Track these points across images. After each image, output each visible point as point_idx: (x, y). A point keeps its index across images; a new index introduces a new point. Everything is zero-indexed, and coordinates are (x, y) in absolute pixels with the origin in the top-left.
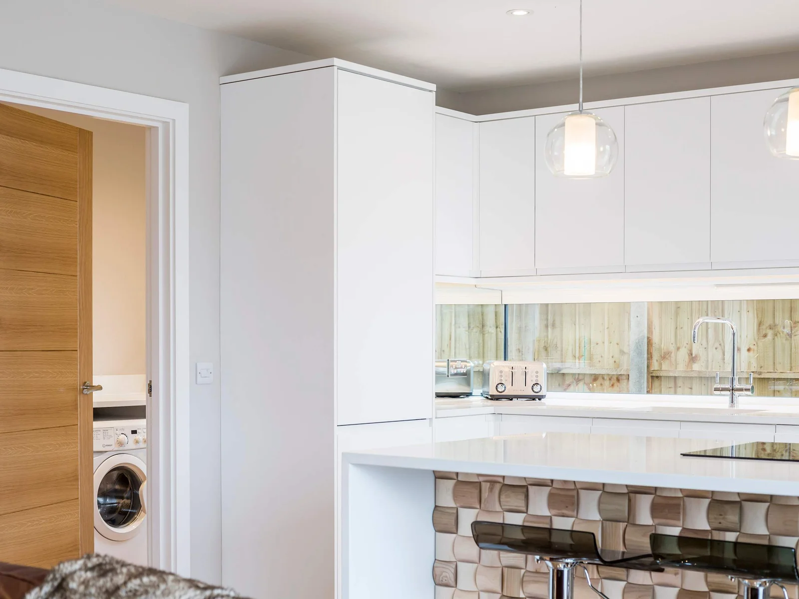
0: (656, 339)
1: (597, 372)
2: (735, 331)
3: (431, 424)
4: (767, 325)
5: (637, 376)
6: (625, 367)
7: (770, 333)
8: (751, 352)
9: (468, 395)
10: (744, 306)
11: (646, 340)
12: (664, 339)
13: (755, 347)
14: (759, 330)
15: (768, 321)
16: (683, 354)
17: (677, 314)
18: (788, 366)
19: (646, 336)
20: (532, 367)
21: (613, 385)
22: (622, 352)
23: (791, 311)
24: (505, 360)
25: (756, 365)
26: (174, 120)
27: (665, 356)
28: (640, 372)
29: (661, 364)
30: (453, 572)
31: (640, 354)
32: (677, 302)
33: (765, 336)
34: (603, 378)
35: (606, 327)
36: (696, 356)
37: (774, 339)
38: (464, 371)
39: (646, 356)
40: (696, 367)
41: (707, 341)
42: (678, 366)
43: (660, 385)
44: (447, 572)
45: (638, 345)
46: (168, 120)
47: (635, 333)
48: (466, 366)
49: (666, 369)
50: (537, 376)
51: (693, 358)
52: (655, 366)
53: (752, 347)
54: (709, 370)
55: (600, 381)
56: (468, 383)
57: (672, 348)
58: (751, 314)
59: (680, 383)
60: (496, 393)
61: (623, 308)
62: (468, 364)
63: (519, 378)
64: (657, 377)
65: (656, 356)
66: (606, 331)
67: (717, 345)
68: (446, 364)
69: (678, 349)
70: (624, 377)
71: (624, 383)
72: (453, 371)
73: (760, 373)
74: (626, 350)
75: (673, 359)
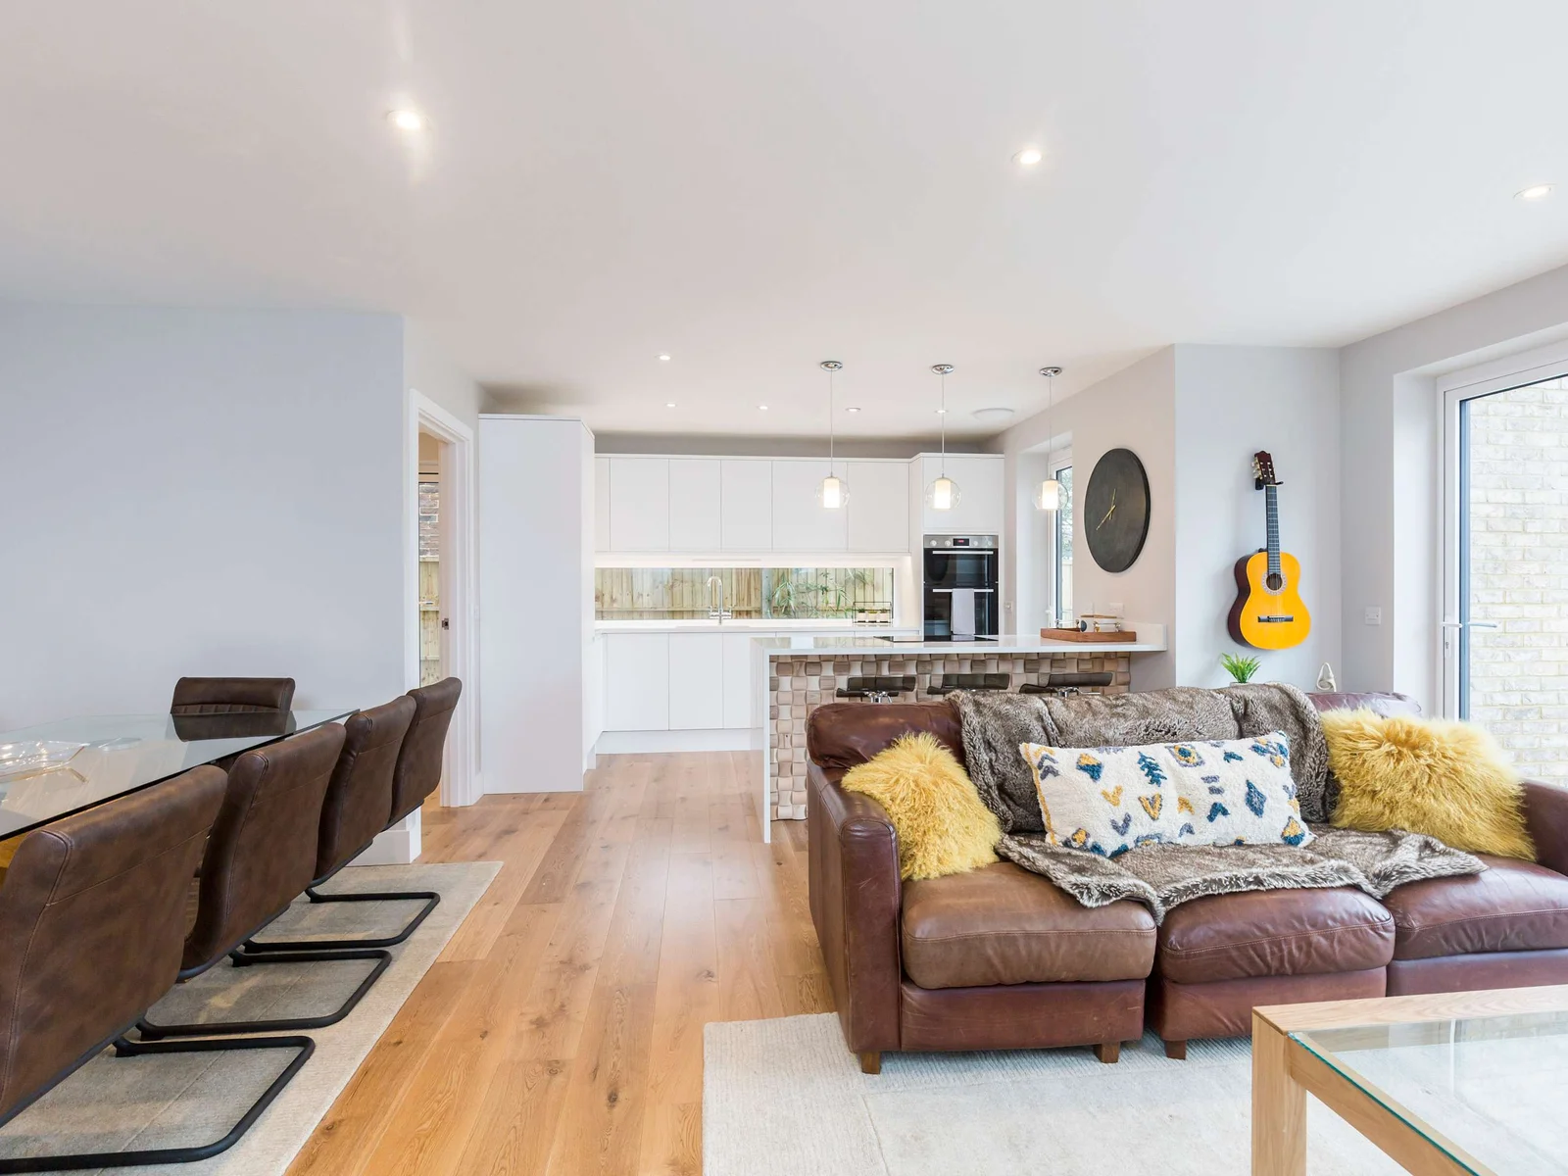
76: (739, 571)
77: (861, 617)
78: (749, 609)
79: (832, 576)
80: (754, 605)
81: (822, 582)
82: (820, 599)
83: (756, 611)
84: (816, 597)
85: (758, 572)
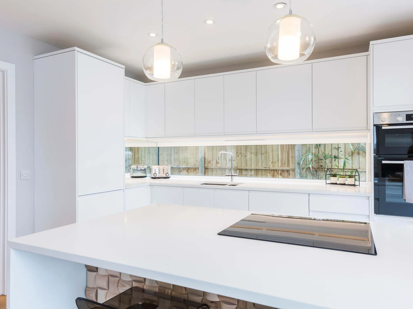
0: (206, 157)
1: (190, 167)
2: (232, 156)
3: (124, 191)
4: (239, 153)
5: (201, 169)
6: (197, 166)
7: (240, 155)
8: (235, 161)
9: (146, 177)
10: (232, 147)
11: (204, 158)
12: (208, 157)
13: (236, 160)
14: (237, 154)
15: (239, 152)
16: (214, 162)
17: (213, 150)
18: (245, 165)
19: (204, 156)
20: (166, 167)
21: (194, 171)
22: (197, 161)
23: (246, 149)
24: (158, 165)
25: (236, 165)
26: (7, 70)
27: (209, 162)
28: (202, 167)
29: (208, 165)
30: (95, 294)
31: (202, 161)
32: (212, 146)
33: (238, 156)
34: (191, 169)
35: (192, 153)
36: (218, 162)
37: (241, 157)
38: (143, 169)
39: (204, 162)
40: (218, 165)
41: (222, 158)
42: (213, 165)
43: (208, 171)
44: (92, 294)
45: (201, 159)
46: (4, 70)
47: (200, 155)
48: (144, 167)
49: (210, 166)
50: (167, 171)
51: (217, 163)
52: (206, 165)
53: (235, 159)
54: (222, 166)
55: (190, 169)
56: (145, 173)
57: (211, 160)
58: (234, 150)
59: (214, 170)
60: (153, 176)
61: (197, 148)
62: (145, 167)
63: (162, 171)
64: (207, 168)
65: (206, 162)
66: (192, 155)
67: (224, 159)
68: (136, 167)
69: (213, 160)
70: (197, 169)
71: (197, 170)
72: (139, 169)
73: (237, 167)
74: (198, 161)
75: (212, 163)
76: (282, 146)
77: (333, 180)
78: (288, 168)
79: (342, 149)
80: (291, 166)
81: (335, 153)
82: (334, 164)
83: (292, 170)
84: (331, 162)
85: (293, 146)
